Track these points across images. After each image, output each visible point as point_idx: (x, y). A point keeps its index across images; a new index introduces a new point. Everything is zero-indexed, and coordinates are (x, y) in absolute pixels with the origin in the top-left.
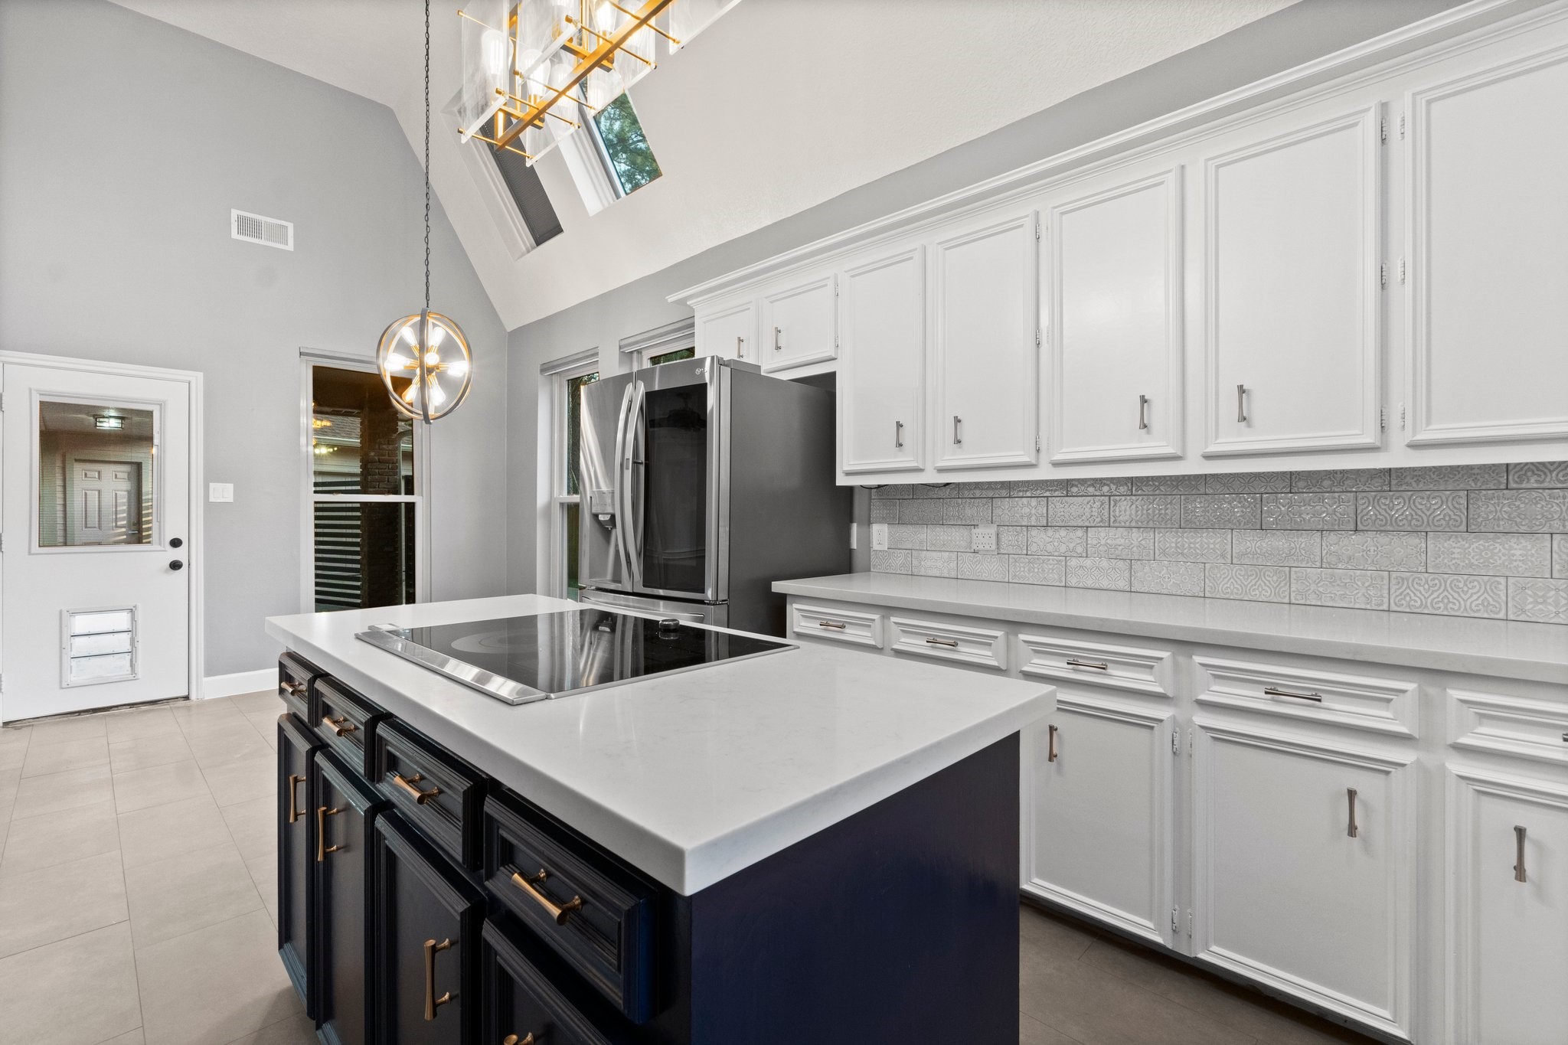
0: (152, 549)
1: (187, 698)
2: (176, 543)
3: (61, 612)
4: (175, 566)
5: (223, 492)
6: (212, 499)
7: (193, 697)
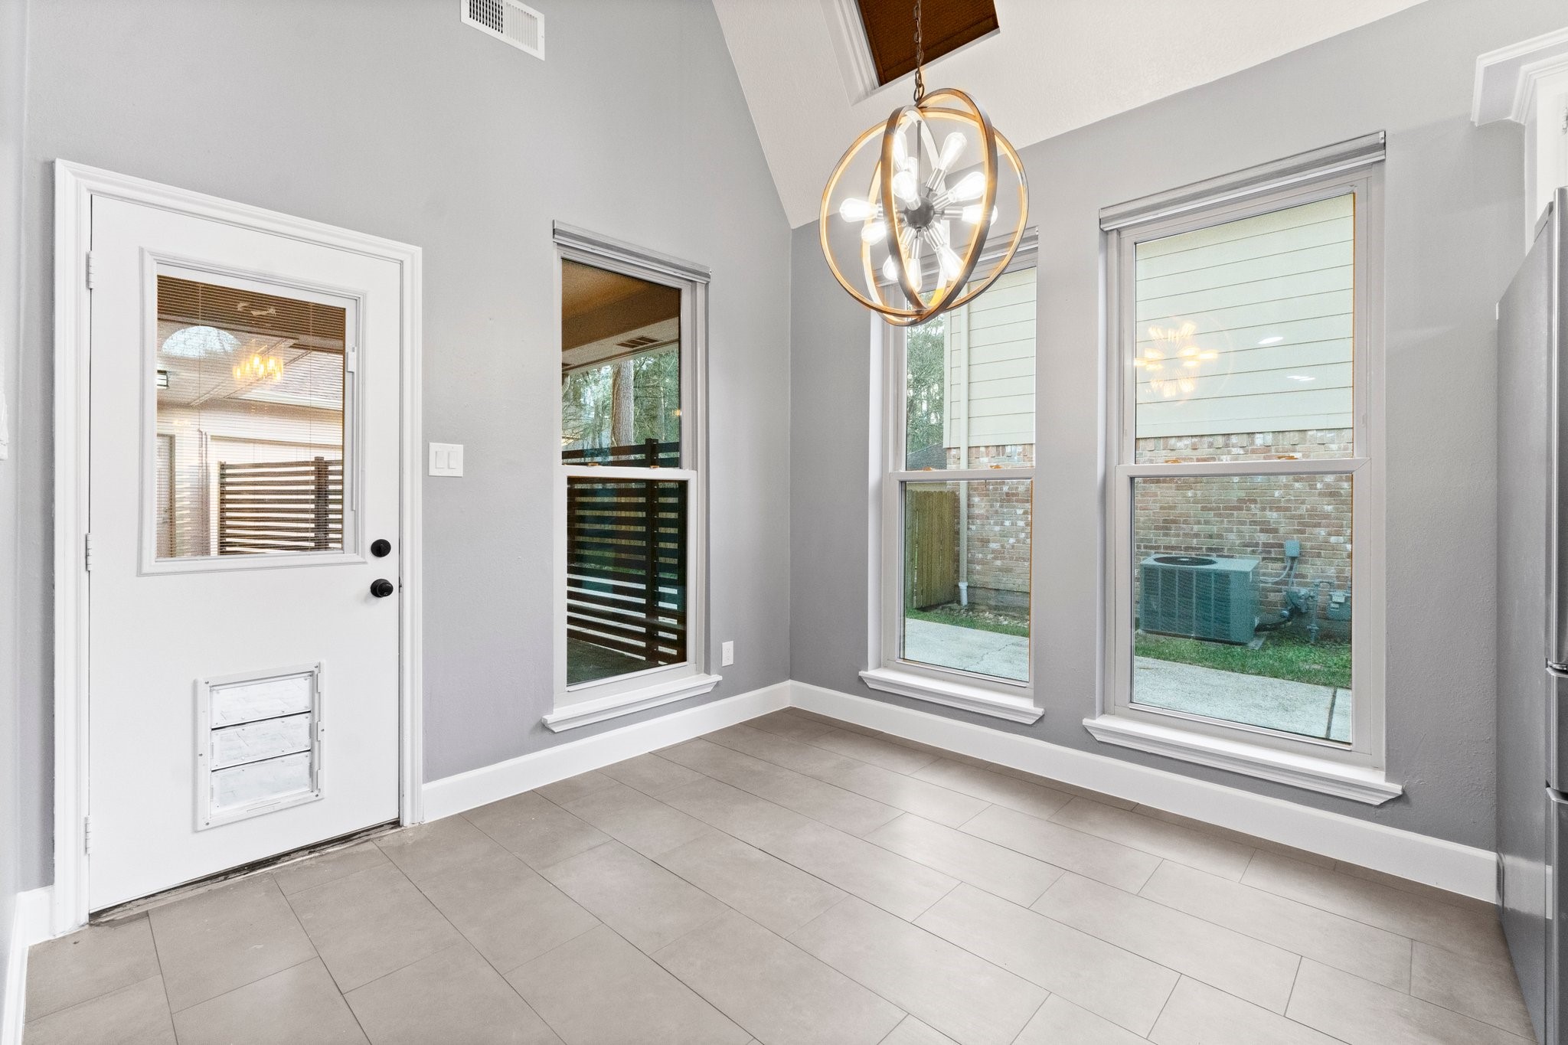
0: (344, 560)
1: (396, 823)
2: (380, 549)
3: (195, 684)
4: (381, 589)
5: (449, 460)
6: (433, 472)
7: (407, 822)
